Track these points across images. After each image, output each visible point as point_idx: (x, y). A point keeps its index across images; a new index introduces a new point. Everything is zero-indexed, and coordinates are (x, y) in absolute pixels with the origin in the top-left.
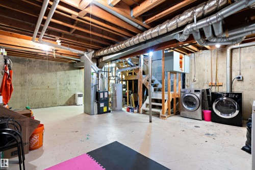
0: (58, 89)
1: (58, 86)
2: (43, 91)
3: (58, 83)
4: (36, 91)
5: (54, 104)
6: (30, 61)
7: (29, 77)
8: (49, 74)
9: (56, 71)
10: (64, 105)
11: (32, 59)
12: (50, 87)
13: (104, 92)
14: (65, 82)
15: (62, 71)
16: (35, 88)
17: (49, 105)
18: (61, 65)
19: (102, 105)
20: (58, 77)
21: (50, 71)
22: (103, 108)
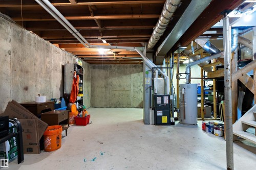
0: (132, 91)
1: (132, 88)
2: (120, 93)
3: (132, 85)
4: (114, 92)
5: (129, 106)
6: (111, 67)
7: (109, 81)
8: (124, 77)
9: (131, 73)
10: (137, 107)
11: (112, 65)
12: (125, 90)
13: (162, 97)
14: (139, 84)
15: (135, 73)
16: (114, 89)
17: (124, 106)
18: (135, 67)
19: (160, 113)
20: (132, 79)
21: (125, 74)
22: (160, 117)
